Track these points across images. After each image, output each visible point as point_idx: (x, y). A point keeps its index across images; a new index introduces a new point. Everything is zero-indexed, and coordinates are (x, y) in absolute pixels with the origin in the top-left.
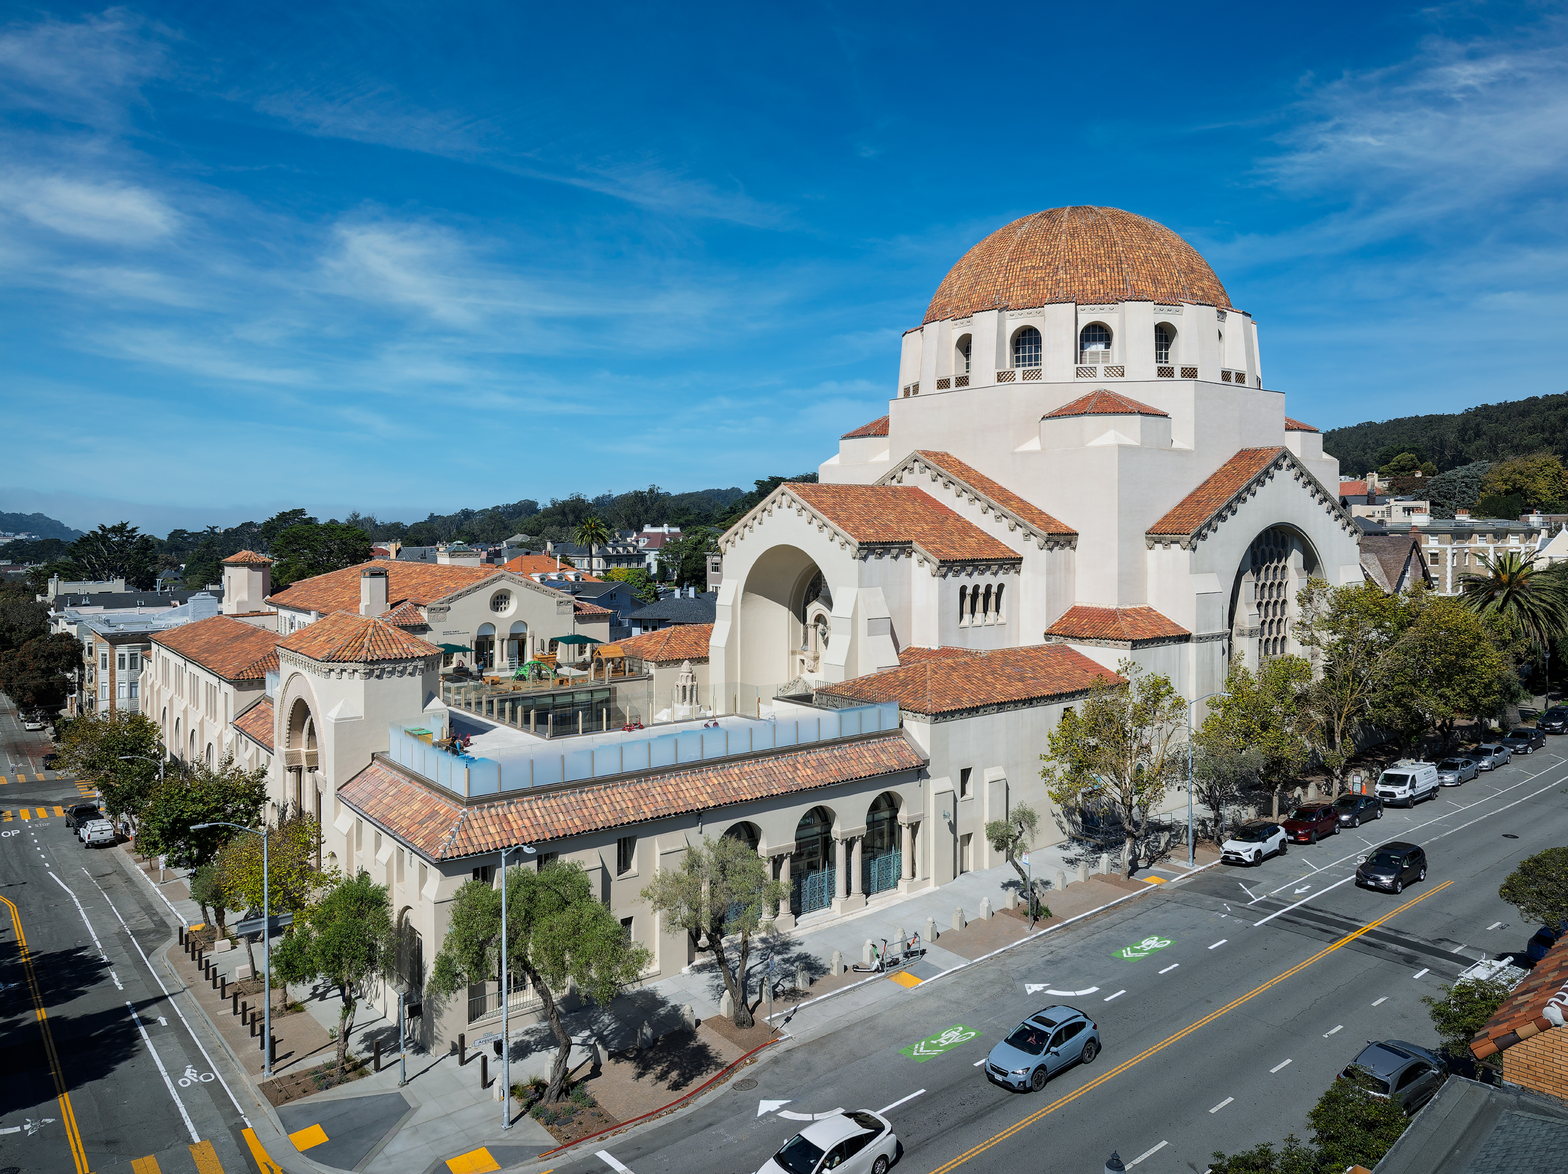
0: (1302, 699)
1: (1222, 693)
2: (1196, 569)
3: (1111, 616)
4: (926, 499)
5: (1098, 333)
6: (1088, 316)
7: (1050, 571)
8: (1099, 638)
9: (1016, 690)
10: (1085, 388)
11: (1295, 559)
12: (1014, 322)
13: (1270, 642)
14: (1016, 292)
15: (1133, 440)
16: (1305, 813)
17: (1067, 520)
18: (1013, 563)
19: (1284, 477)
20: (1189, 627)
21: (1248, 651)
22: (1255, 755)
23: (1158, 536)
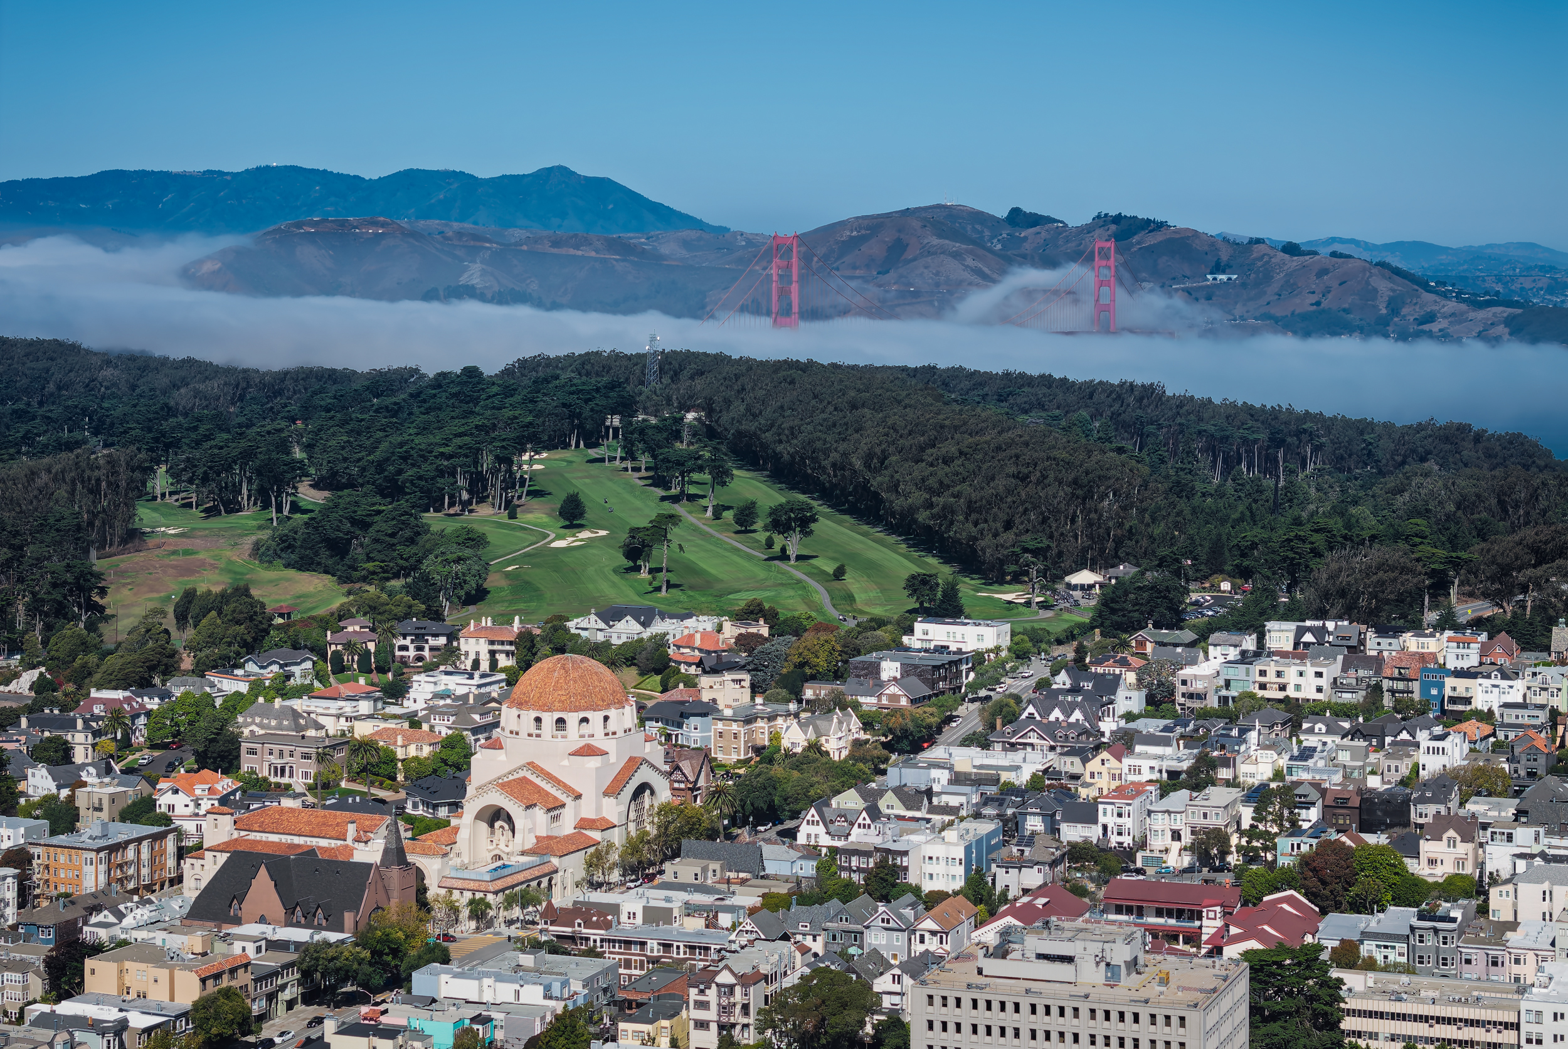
0: (648, 842)
1: (624, 842)
2: (618, 804)
3: (593, 821)
4: (531, 783)
5: (585, 720)
6: (582, 714)
7: (575, 807)
8: (591, 829)
9: (574, 848)
10: (582, 743)
11: (648, 792)
12: (557, 715)
13: (639, 822)
14: (557, 704)
15: (599, 765)
16: (647, 875)
17: (579, 789)
18: (563, 806)
19: (644, 767)
20: (616, 823)
21: (632, 826)
22: (634, 860)
23: (606, 794)
